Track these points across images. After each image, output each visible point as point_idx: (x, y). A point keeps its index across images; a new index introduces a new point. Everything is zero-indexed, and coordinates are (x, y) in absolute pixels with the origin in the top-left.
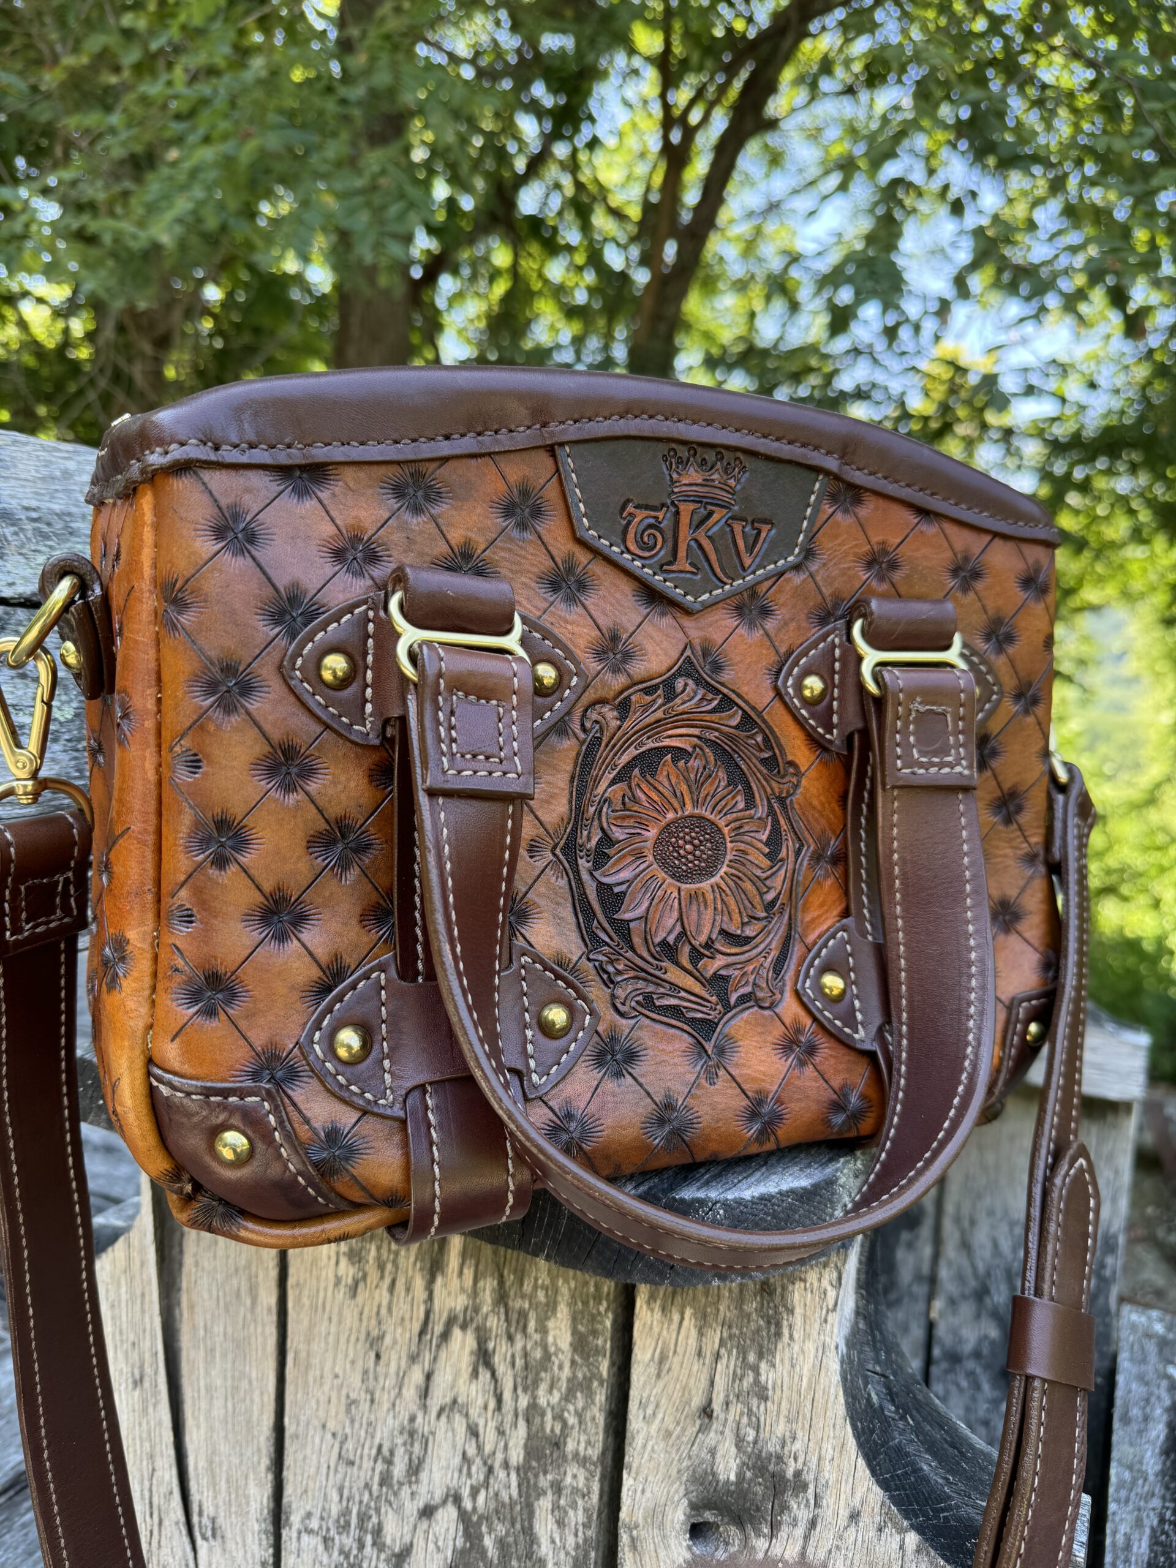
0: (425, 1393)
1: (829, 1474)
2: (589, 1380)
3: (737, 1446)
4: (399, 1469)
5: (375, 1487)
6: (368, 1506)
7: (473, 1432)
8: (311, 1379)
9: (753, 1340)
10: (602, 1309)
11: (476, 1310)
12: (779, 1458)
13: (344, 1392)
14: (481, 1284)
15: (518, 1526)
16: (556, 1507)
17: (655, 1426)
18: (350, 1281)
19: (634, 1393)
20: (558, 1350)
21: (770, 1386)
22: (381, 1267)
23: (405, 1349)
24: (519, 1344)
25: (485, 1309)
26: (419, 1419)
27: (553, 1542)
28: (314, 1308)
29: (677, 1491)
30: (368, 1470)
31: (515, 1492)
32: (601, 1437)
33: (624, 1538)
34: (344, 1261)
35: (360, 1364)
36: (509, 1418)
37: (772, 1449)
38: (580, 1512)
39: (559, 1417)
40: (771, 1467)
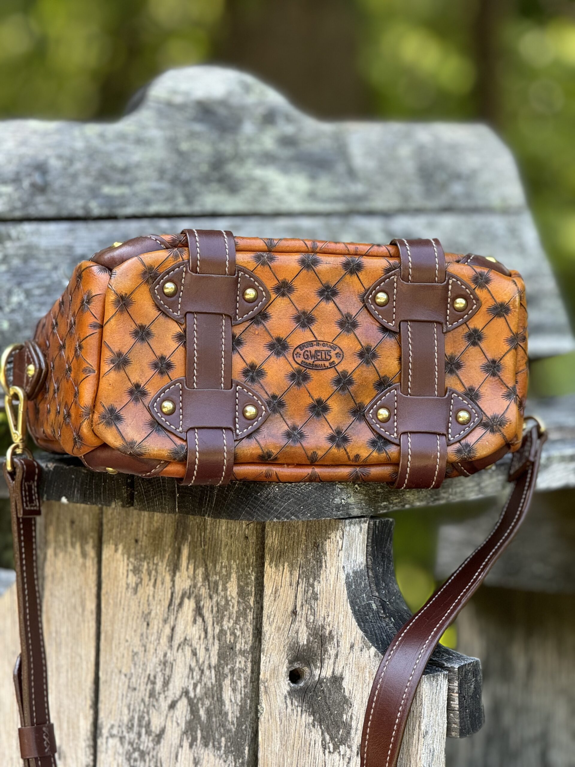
0: (171, 638)
1: (342, 630)
2: (245, 610)
3: (307, 626)
4: (159, 686)
5: (147, 699)
6: (143, 712)
7: (194, 654)
8: (114, 646)
9: (311, 572)
10: (250, 571)
11: (195, 586)
12: (323, 627)
13: (131, 650)
14: (197, 572)
15: (215, 698)
16: (233, 682)
17: (273, 627)
18: (134, 585)
19: (265, 612)
20: (232, 597)
21: (318, 593)
22: (149, 574)
23: (161, 616)
24: (215, 600)
25: (199, 585)
26: (169, 655)
27: (231, 701)
28: (115, 605)
29: (283, 657)
30: (143, 690)
31: (213, 681)
32: (251, 638)
33: (262, 688)
34: (131, 574)
35: (139, 631)
36: (211, 641)
37: (320, 624)
38: (243, 681)
39: (233, 634)
40: (320, 633)
